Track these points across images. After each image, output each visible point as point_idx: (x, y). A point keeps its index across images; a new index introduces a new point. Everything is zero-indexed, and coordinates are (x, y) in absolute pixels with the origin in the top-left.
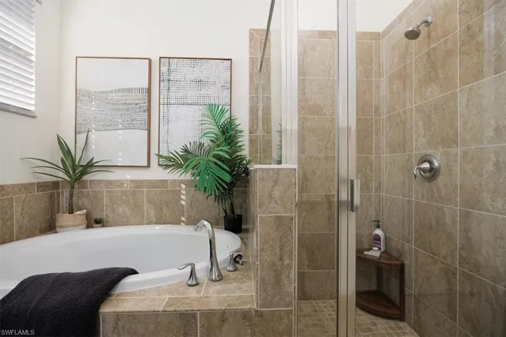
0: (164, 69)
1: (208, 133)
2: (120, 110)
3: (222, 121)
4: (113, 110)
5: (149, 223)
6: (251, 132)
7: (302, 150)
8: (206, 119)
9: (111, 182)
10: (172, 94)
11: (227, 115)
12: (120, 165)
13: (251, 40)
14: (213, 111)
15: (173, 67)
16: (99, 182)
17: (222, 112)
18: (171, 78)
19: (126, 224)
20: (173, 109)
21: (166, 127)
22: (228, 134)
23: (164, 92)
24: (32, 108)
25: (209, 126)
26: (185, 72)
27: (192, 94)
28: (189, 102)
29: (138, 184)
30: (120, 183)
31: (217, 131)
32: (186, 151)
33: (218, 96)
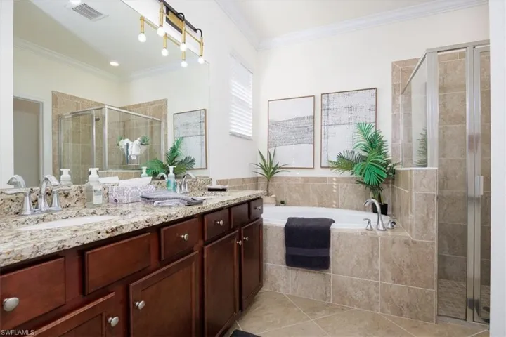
0: (325, 102)
1: (359, 145)
2: (296, 131)
3: (369, 135)
4: (290, 132)
5: (314, 206)
6: (393, 142)
7: (442, 154)
8: (357, 134)
9: (288, 179)
10: (330, 119)
11: (373, 130)
12: (294, 166)
13: (393, 71)
14: (362, 127)
15: (331, 99)
16: (281, 178)
17: (369, 128)
18: (330, 107)
19: (299, 205)
20: (331, 128)
21: (326, 141)
22: (374, 144)
23: (325, 118)
24: (251, 135)
25: (359, 139)
26: (339, 102)
27: (345, 117)
28: (343, 122)
29: (307, 180)
30: (295, 179)
31: (366, 142)
32: (341, 157)
33: (366, 117)
